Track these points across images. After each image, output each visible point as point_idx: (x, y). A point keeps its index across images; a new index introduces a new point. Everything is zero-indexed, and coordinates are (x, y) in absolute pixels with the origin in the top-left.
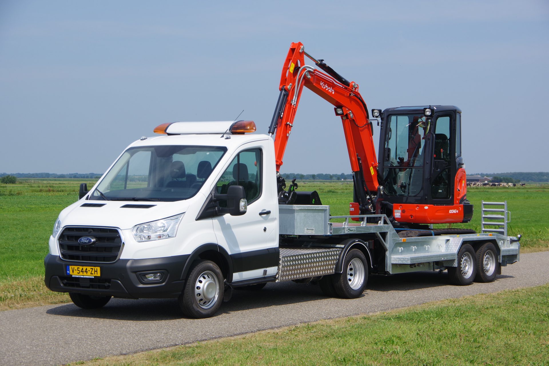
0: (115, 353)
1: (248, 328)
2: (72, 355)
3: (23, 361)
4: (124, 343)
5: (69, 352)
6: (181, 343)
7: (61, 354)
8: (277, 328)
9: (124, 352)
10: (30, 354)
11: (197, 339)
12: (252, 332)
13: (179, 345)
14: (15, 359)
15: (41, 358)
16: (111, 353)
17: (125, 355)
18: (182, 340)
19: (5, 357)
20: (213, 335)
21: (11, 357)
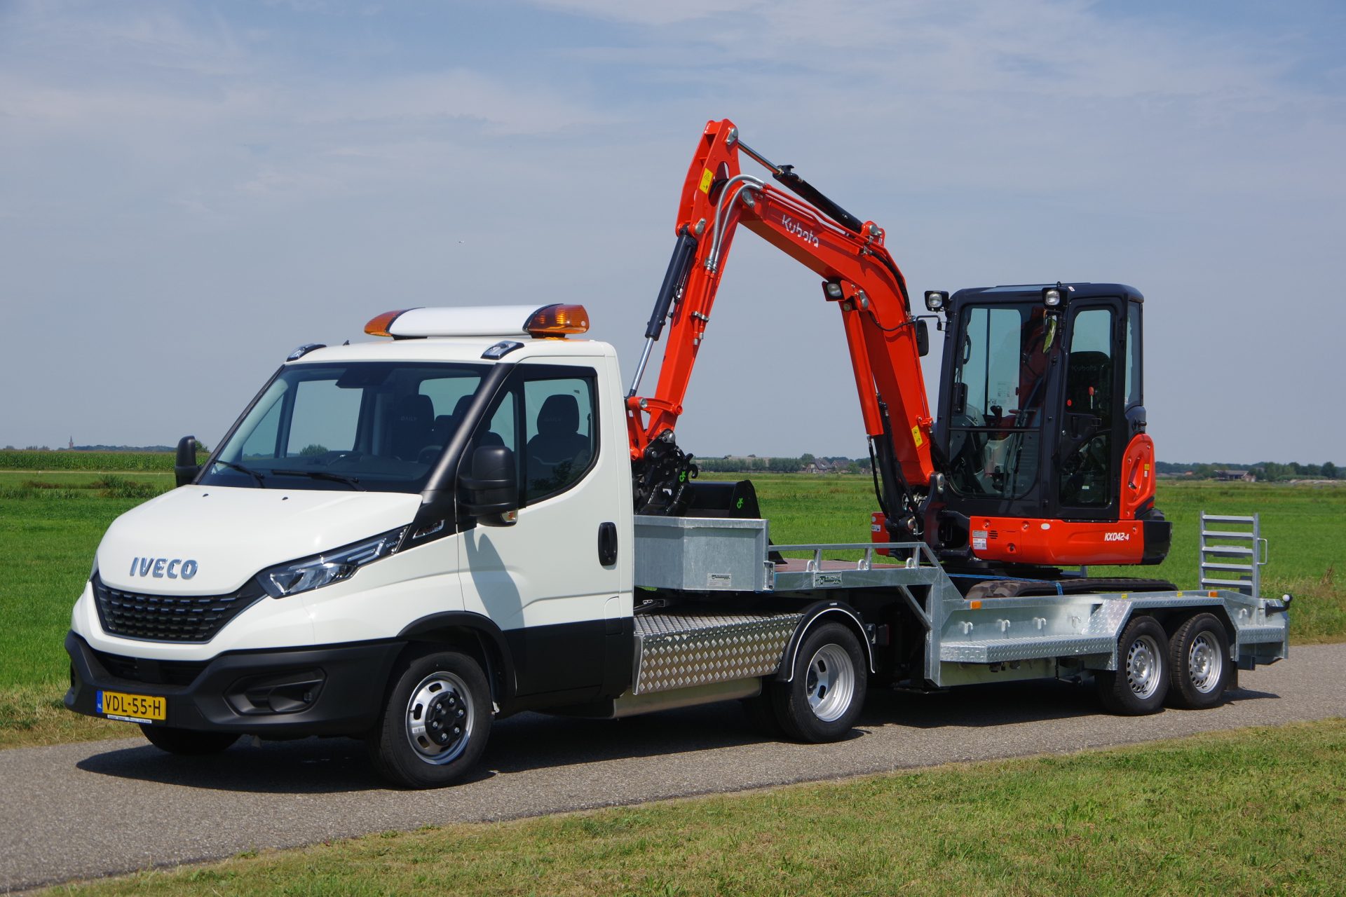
0: (470, 817)
1: (778, 775)
2: (380, 818)
3: (276, 826)
4: (500, 796)
5: (376, 812)
6: (619, 802)
7: (359, 814)
8: (841, 776)
9: (491, 816)
10: (297, 812)
11: (656, 795)
12: (783, 783)
13: (614, 805)
14: (262, 821)
15: (315, 822)
16: (463, 817)
17: (491, 821)
18: (624, 795)
19: (244, 817)
20: (695, 787)
21: (255, 818)
